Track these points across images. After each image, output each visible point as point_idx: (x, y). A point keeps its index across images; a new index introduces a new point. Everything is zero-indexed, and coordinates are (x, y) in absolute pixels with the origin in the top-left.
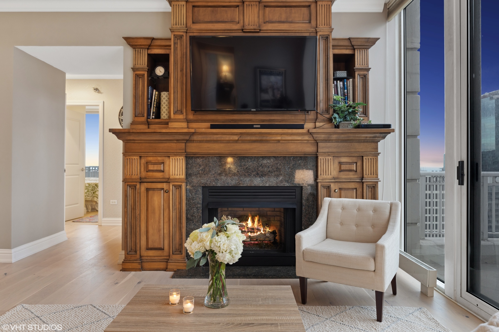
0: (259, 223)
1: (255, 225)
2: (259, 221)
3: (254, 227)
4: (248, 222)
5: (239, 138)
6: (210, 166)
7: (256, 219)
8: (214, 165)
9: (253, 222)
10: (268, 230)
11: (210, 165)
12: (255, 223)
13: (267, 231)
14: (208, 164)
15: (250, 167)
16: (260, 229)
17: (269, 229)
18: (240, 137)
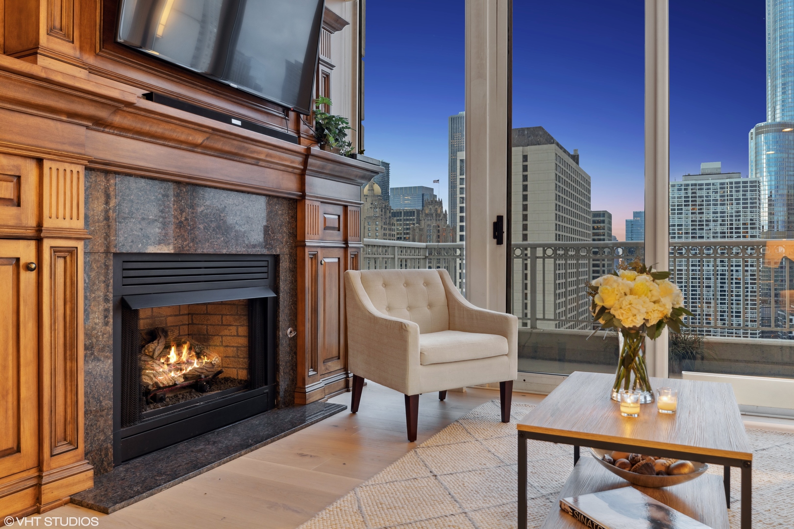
0: (189, 354)
1: (182, 357)
2: (190, 349)
3: (181, 360)
4: (169, 356)
5: (204, 141)
6: (132, 201)
7: (185, 350)
8: (141, 200)
9: (179, 354)
10: (206, 360)
11: (132, 197)
12: (183, 355)
13: (204, 363)
14: (128, 195)
15: (207, 210)
16: (193, 361)
17: (208, 359)
18: (207, 138)
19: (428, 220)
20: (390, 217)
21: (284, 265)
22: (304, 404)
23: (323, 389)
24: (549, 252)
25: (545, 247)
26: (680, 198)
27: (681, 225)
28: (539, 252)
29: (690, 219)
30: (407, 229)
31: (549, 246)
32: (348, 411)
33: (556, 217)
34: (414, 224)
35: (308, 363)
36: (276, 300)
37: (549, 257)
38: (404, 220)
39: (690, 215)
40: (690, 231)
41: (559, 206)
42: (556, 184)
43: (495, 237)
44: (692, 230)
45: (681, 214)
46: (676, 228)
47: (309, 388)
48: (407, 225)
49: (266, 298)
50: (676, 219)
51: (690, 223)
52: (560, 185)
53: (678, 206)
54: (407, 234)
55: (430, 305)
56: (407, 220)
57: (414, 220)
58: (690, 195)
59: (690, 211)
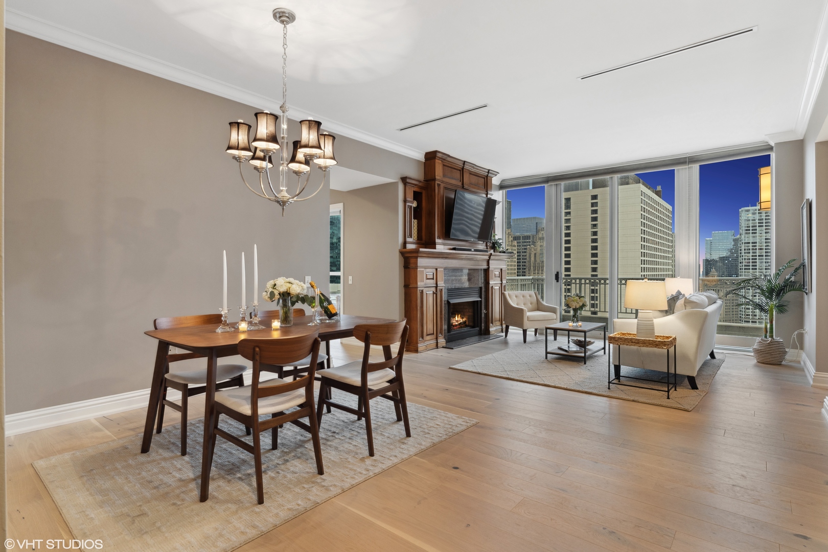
19: (541, 242)
20: (512, 241)
21: (483, 290)
22: (489, 334)
23: (495, 331)
24: (587, 281)
25: (586, 279)
26: (754, 220)
27: (756, 243)
28: (583, 281)
29: (764, 238)
30: (525, 249)
31: (588, 279)
32: (504, 337)
33: (642, 239)
34: (530, 245)
35: (490, 322)
36: (481, 301)
37: (587, 284)
38: (523, 242)
39: (764, 234)
40: (764, 247)
41: (644, 230)
42: (642, 214)
43: (556, 279)
44: (765, 246)
45: (755, 233)
46: (751, 245)
47: (491, 329)
48: (525, 245)
49: (478, 301)
50: (751, 238)
51: (764, 241)
52: (645, 214)
53: (752, 226)
54: (525, 252)
55: (531, 304)
56: (525, 242)
57: (530, 242)
58: (764, 218)
59: (764, 231)
